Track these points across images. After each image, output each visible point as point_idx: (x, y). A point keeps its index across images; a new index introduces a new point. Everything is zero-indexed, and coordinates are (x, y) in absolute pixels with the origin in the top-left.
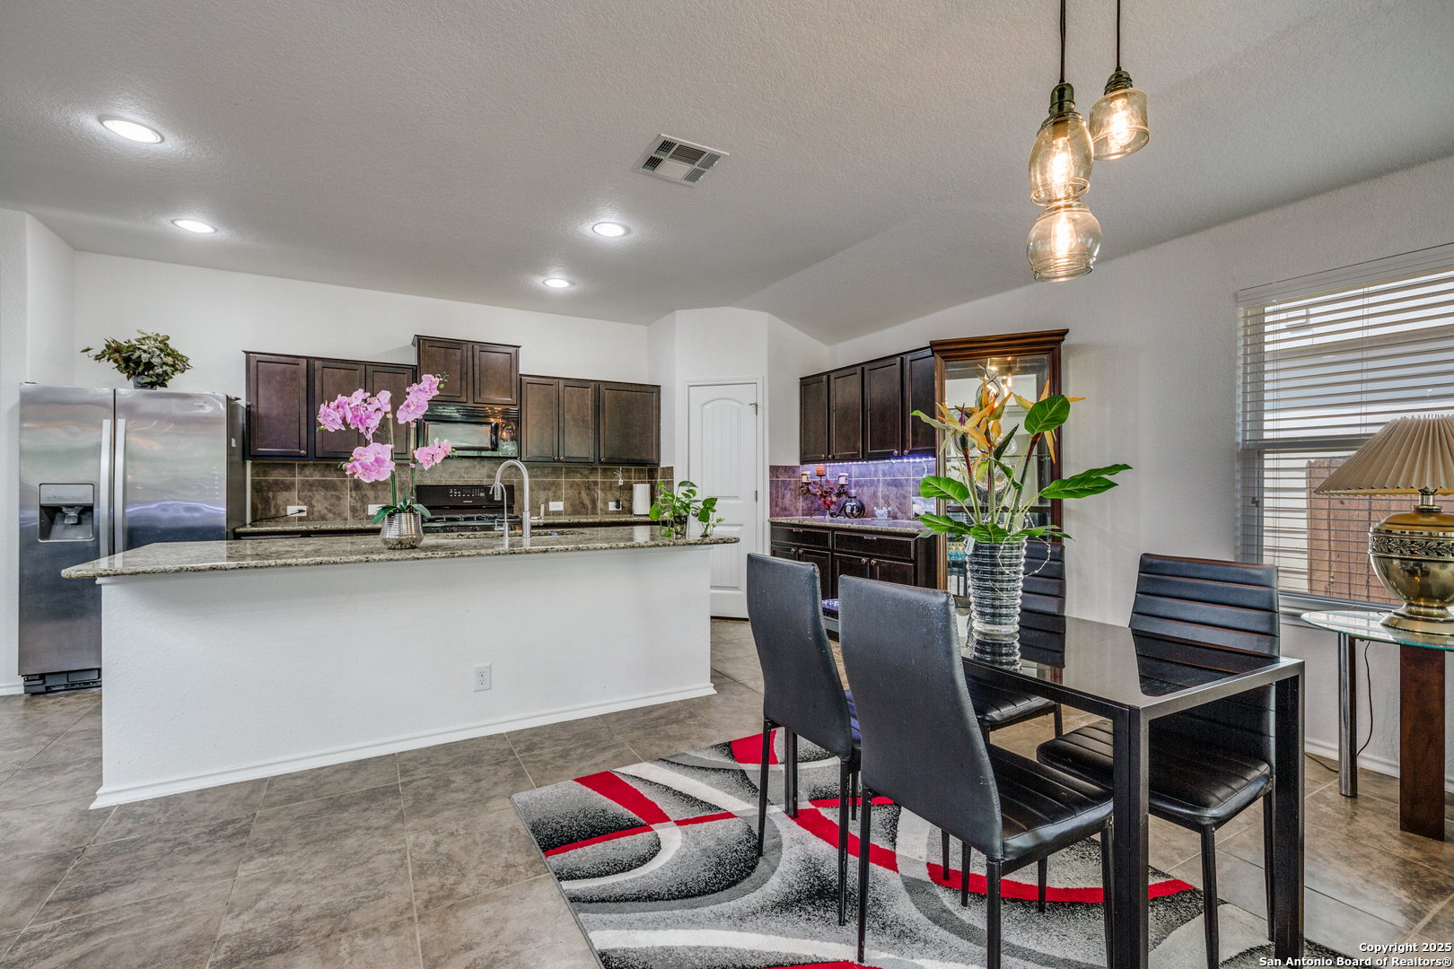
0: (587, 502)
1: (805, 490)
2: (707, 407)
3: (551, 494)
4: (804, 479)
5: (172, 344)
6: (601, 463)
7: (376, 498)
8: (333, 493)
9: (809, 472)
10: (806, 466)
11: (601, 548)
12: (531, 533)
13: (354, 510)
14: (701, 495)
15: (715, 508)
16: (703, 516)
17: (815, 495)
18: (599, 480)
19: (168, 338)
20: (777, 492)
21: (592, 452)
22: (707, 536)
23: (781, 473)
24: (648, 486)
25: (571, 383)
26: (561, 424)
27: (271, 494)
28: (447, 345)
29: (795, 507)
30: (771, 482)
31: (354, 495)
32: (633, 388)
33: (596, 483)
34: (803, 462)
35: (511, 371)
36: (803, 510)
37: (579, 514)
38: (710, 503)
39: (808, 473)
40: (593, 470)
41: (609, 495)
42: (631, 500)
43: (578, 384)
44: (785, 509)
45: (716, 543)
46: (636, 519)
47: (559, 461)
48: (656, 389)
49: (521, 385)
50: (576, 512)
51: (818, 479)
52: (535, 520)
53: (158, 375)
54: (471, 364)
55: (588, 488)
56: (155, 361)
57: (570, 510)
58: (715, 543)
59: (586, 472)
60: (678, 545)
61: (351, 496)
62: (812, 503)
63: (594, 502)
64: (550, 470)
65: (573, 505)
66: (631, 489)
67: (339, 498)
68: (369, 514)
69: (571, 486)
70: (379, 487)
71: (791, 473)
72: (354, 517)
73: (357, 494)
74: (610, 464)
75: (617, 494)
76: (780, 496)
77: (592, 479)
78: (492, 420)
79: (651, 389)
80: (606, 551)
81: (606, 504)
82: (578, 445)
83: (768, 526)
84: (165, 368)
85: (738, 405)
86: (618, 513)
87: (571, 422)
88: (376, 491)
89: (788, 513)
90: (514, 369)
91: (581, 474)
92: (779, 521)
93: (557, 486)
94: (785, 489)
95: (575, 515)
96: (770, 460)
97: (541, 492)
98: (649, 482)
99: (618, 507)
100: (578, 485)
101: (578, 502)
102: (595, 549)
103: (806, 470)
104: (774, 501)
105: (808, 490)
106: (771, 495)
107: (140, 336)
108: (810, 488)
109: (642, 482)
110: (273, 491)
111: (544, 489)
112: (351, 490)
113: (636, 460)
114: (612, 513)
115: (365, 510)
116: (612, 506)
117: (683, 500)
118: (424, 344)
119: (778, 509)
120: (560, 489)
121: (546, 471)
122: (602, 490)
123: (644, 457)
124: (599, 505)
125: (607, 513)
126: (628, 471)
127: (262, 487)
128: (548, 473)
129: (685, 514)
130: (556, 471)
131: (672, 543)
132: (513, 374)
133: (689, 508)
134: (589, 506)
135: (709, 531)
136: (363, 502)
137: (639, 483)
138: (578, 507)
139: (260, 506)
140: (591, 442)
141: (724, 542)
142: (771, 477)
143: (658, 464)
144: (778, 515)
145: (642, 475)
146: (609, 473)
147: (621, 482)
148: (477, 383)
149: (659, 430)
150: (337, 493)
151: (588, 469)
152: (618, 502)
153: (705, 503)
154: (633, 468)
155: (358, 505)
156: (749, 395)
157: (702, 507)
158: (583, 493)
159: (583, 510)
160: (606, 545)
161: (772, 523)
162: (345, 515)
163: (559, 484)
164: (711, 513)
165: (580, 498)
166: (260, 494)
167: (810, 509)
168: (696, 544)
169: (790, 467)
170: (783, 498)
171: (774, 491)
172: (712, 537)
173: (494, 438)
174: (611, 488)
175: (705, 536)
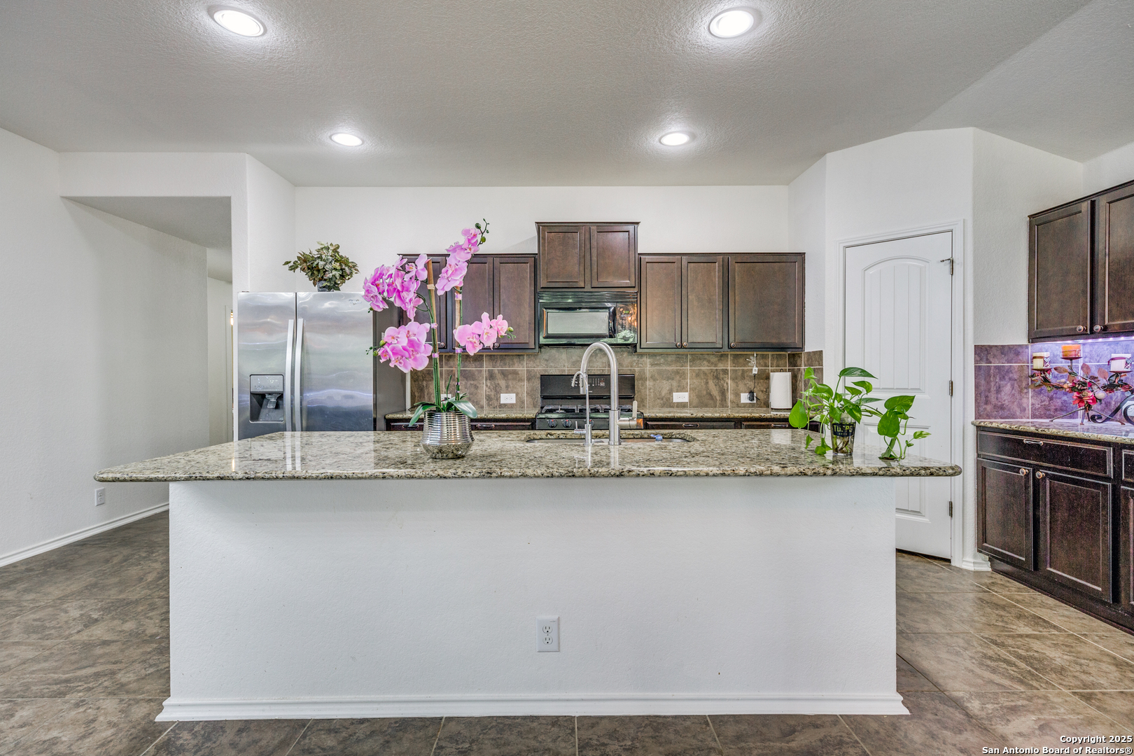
0: (715, 392)
1: (1042, 379)
2: (871, 272)
3: (675, 384)
4: (1038, 364)
5: (342, 252)
6: (730, 348)
7: (507, 387)
8: (472, 382)
9: (1049, 352)
10: (1038, 345)
11: (707, 475)
12: (620, 438)
13: (489, 398)
14: (881, 392)
15: (908, 413)
16: (890, 426)
17: (1059, 387)
18: (729, 368)
19: (338, 247)
20: (988, 383)
21: (720, 335)
22: (892, 458)
23: (995, 356)
24: (789, 374)
25: (695, 259)
26: (684, 307)
27: (425, 383)
28: (565, 229)
29: (1020, 405)
30: (977, 369)
31: (489, 384)
32: (771, 259)
33: (725, 372)
34: (1034, 338)
35: (629, 251)
36: (1034, 409)
37: (706, 406)
38: (899, 407)
39: (1045, 354)
40: (722, 357)
41: (741, 386)
42: (767, 391)
43: (703, 259)
44: (1002, 407)
45: (915, 473)
46: (773, 414)
47: (682, 347)
48: (799, 257)
49: (640, 264)
50: (702, 405)
51: (1065, 364)
52: (625, 421)
53: (330, 280)
54: (588, 246)
55: (717, 378)
56: (328, 267)
57: (696, 401)
58: (912, 475)
59: (714, 359)
60: (841, 475)
61: (487, 386)
62: (1051, 399)
63: (723, 393)
64: (674, 358)
65: (699, 396)
66: (768, 378)
67: (476, 387)
68: (502, 402)
69: (698, 375)
70: (510, 377)
71: (1011, 355)
72: (489, 405)
73: (491, 384)
74: (741, 350)
75: (751, 384)
76: (993, 389)
77: (721, 367)
78: (609, 305)
79: (793, 258)
80: (715, 479)
81: (737, 395)
82: (704, 330)
83: (971, 432)
84: (334, 272)
85: (921, 264)
86: (752, 406)
87: (696, 303)
88: (507, 380)
89: (1006, 413)
90: (632, 248)
91: (709, 361)
92: (994, 425)
93: (682, 375)
94: (1003, 378)
95: (701, 407)
96: (975, 337)
97: (665, 382)
98: (789, 370)
99: (751, 398)
100: (705, 374)
101: (705, 393)
102: (697, 475)
103: (1041, 350)
104: (982, 397)
105: (1046, 380)
106: (977, 386)
107: (320, 247)
108: (1049, 377)
109: (781, 371)
110: (426, 380)
111: (668, 379)
112: (486, 380)
113: (772, 344)
114: (745, 405)
115: (498, 399)
116: (744, 398)
117: (848, 397)
118: (543, 231)
119: (989, 408)
120: (685, 378)
121: (669, 359)
122: (733, 379)
123: (784, 340)
124: (730, 396)
125: (738, 405)
126: (764, 357)
127: (418, 377)
128: (672, 361)
129: (850, 419)
130: (679, 358)
131: (829, 472)
132: (632, 253)
133: (859, 411)
134: (718, 398)
135: (896, 450)
136: (496, 391)
137: (777, 371)
138: (703, 399)
139: (417, 394)
140: (718, 325)
141: (932, 474)
142: (976, 361)
143: (802, 348)
144: (989, 417)
145: (781, 362)
146: (741, 360)
147: (755, 371)
148: (595, 267)
149: (803, 307)
150: (475, 383)
151: (716, 356)
152: (751, 393)
153: (890, 403)
154: (770, 353)
155: (493, 393)
156: (939, 247)
157: (884, 411)
158: (711, 384)
159: (711, 402)
160: (715, 470)
161: (979, 428)
162: (481, 403)
163: (684, 373)
164: (903, 422)
165: (707, 388)
166: (416, 383)
167: (1046, 408)
168: (874, 474)
169: (1010, 348)
170: (999, 390)
171: (983, 382)
172: (904, 462)
173: (611, 324)
174: (743, 377)
175: (888, 458)
